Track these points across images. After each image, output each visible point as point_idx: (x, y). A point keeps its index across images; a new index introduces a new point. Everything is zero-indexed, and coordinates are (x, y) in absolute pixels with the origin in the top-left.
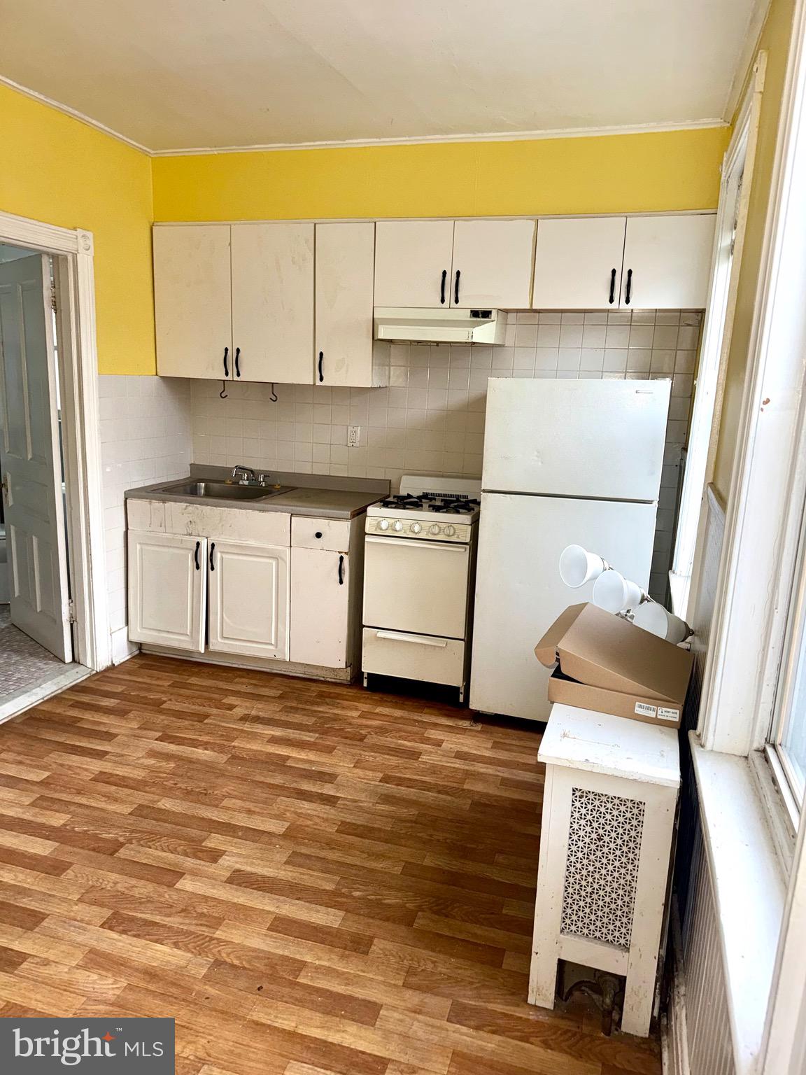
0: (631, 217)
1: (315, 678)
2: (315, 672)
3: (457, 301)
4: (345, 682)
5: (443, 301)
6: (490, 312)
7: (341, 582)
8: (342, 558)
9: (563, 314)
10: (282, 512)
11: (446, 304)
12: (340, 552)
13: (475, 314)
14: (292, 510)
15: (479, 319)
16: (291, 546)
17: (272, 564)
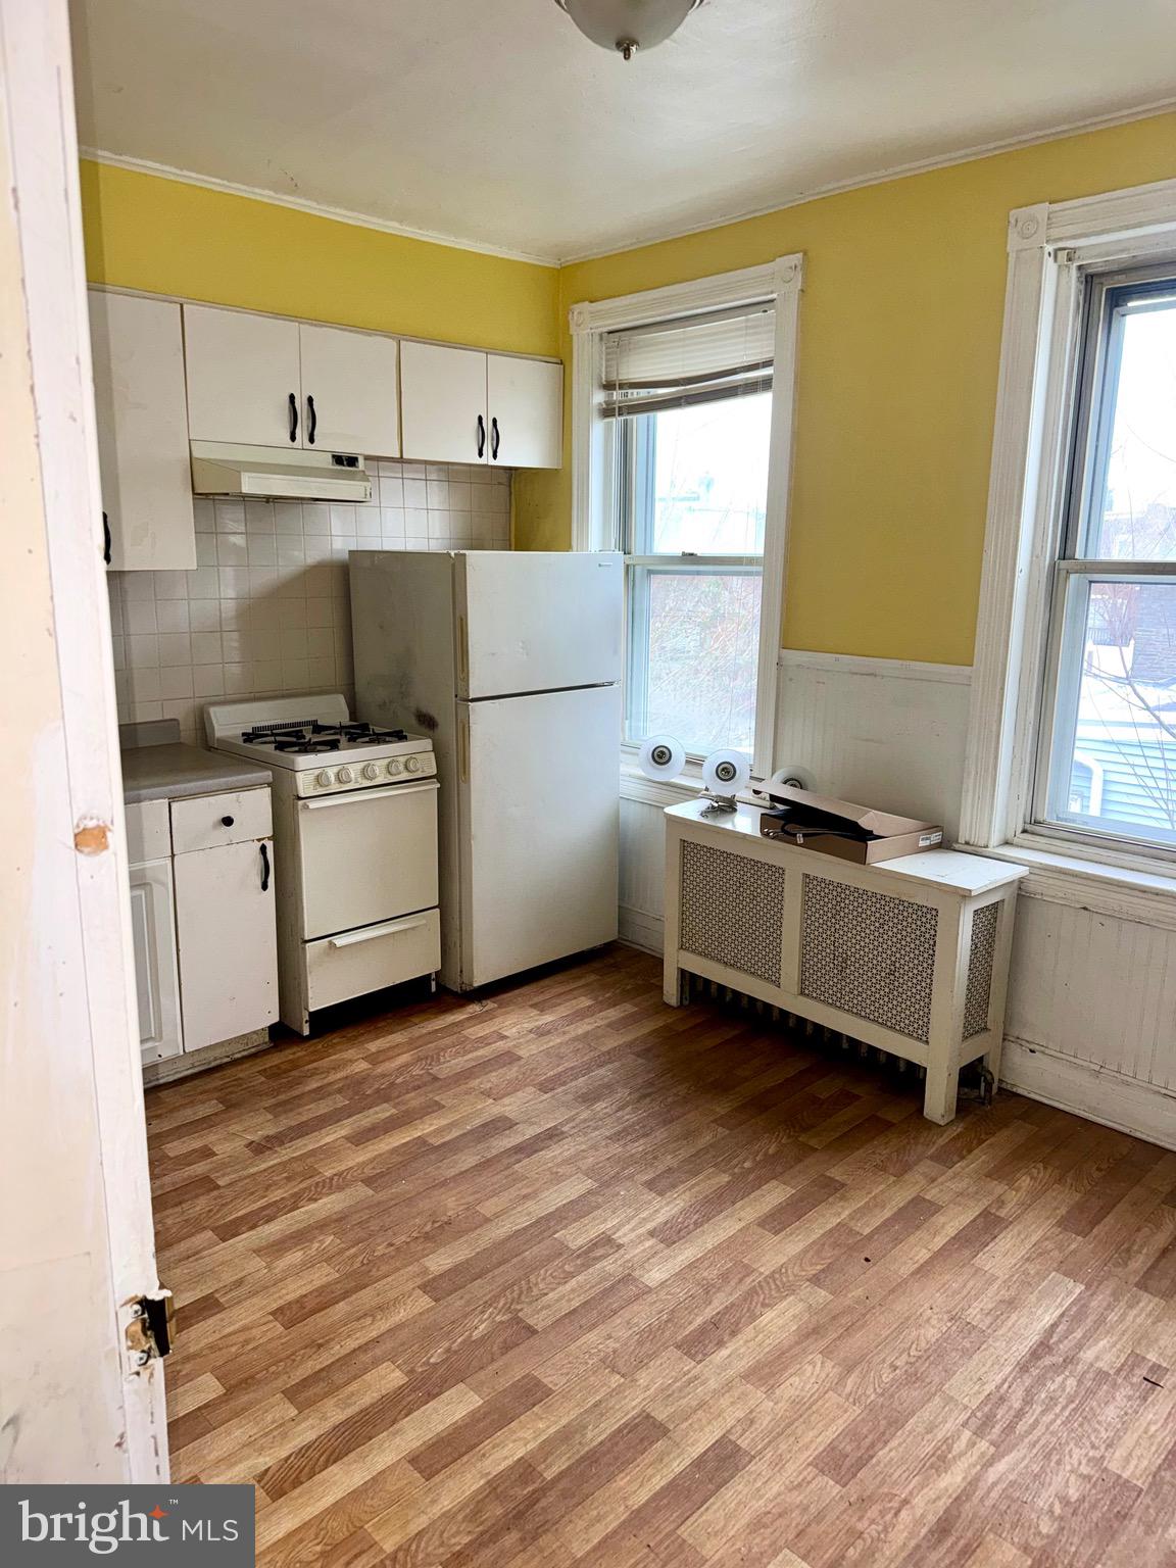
0: (491, 354)
1: (213, 1064)
2: (211, 1055)
3: (312, 440)
4: (265, 1047)
5: (293, 438)
6: (356, 459)
7: (265, 887)
8: (263, 849)
9: (380, 463)
10: (151, 800)
11: (298, 443)
12: (259, 840)
13: (338, 459)
14: (171, 791)
15: (344, 468)
16: (173, 856)
17: (141, 896)
